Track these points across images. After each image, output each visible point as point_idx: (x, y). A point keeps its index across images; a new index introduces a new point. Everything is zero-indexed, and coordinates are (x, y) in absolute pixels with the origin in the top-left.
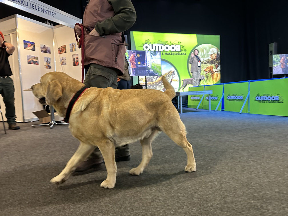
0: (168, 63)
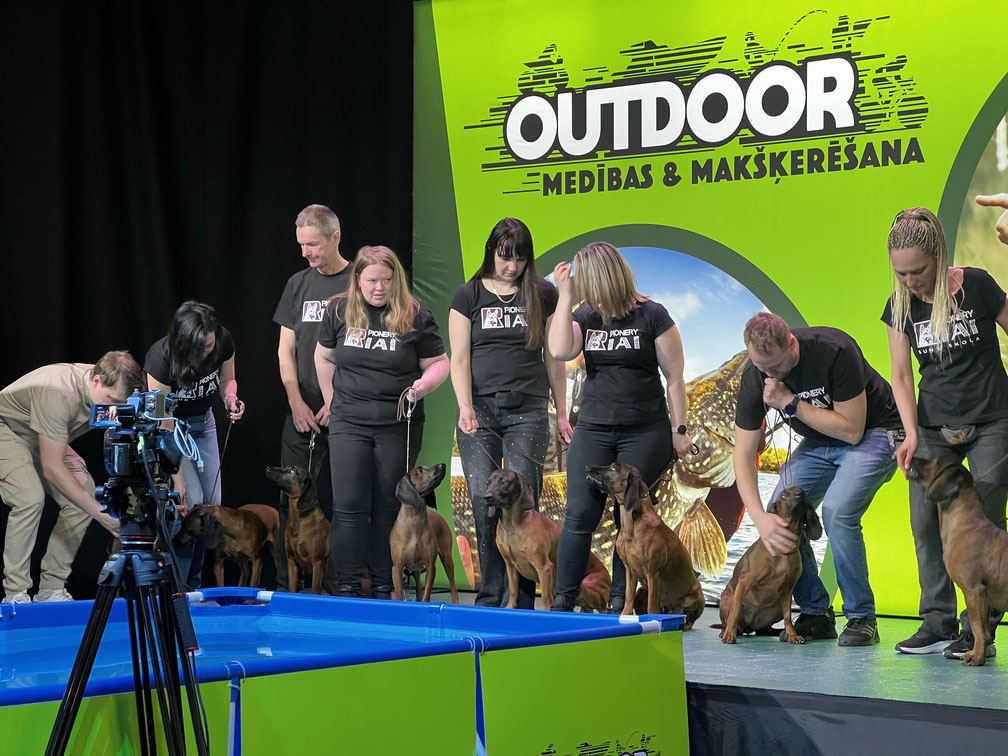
0: (718, 275)
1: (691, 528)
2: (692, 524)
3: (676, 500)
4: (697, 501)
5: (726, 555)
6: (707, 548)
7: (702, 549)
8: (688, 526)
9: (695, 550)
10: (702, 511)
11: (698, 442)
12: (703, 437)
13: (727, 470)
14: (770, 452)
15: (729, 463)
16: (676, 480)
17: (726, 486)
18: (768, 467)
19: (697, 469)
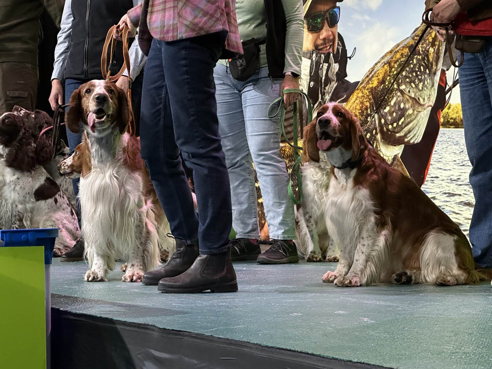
11: (395, 103)
12: (399, 99)
13: (417, 128)
14: (449, 108)
15: (418, 121)
16: (379, 140)
17: (416, 142)
18: (449, 121)
19: (395, 128)
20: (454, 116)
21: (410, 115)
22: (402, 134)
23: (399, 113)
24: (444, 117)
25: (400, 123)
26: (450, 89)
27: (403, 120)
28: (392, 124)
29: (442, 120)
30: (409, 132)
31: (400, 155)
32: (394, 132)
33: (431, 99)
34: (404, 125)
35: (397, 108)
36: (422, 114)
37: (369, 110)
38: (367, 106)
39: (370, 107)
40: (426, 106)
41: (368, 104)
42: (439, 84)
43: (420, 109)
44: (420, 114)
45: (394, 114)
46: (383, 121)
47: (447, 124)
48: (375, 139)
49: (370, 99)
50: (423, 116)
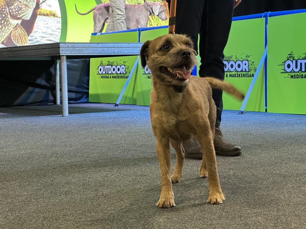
1: (15, 32)
2: (16, 31)
3: (10, 24)
4: (17, 24)
5: (28, 41)
6: (22, 38)
7: (20, 39)
8: (14, 32)
9: (17, 39)
10: (19, 27)
11: (17, 5)
12: (18, 4)
13: (27, 15)
14: (41, 9)
15: (28, 13)
16: (9, 17)
17: (27, 19)
18: (41, 14)
19: (17, 14)
20: (43, 12)
21: (24, 10)
22: (20, 16)
23: (19, 9)
24: (39, 12)
25: (19, 12)
26: (41, 3)
27: (21, 11)
28: (16, 13)
29: (38, 13)
30: (24, 16)
31: (20, 23)
32: (16, 15)
33: (34, 5)
34: (21, 13)
35: (18, 7)
36: (29, 10)
37: (4, 7)
38: (2, 5)
39: (4, 5)
40: (31, 8)
41: (3, 4)
42: (37, 1)
43: (28, 8)
44: (28, 10)
45: (16, 9)
46: (11, 11)
47: (40, 14)
48: (7, 17)
49: (4, 3)
50: (30, 11)
